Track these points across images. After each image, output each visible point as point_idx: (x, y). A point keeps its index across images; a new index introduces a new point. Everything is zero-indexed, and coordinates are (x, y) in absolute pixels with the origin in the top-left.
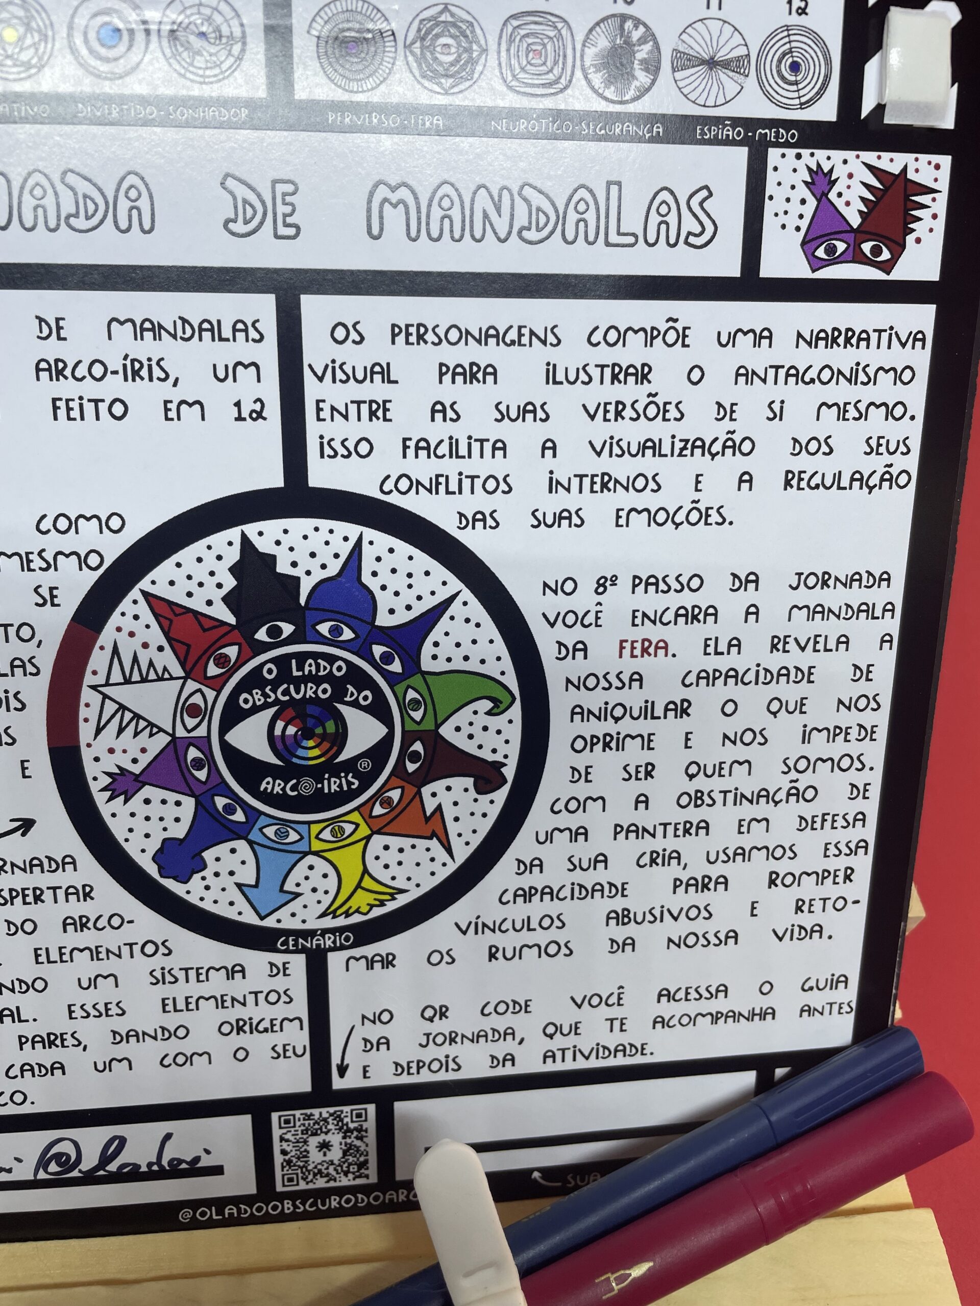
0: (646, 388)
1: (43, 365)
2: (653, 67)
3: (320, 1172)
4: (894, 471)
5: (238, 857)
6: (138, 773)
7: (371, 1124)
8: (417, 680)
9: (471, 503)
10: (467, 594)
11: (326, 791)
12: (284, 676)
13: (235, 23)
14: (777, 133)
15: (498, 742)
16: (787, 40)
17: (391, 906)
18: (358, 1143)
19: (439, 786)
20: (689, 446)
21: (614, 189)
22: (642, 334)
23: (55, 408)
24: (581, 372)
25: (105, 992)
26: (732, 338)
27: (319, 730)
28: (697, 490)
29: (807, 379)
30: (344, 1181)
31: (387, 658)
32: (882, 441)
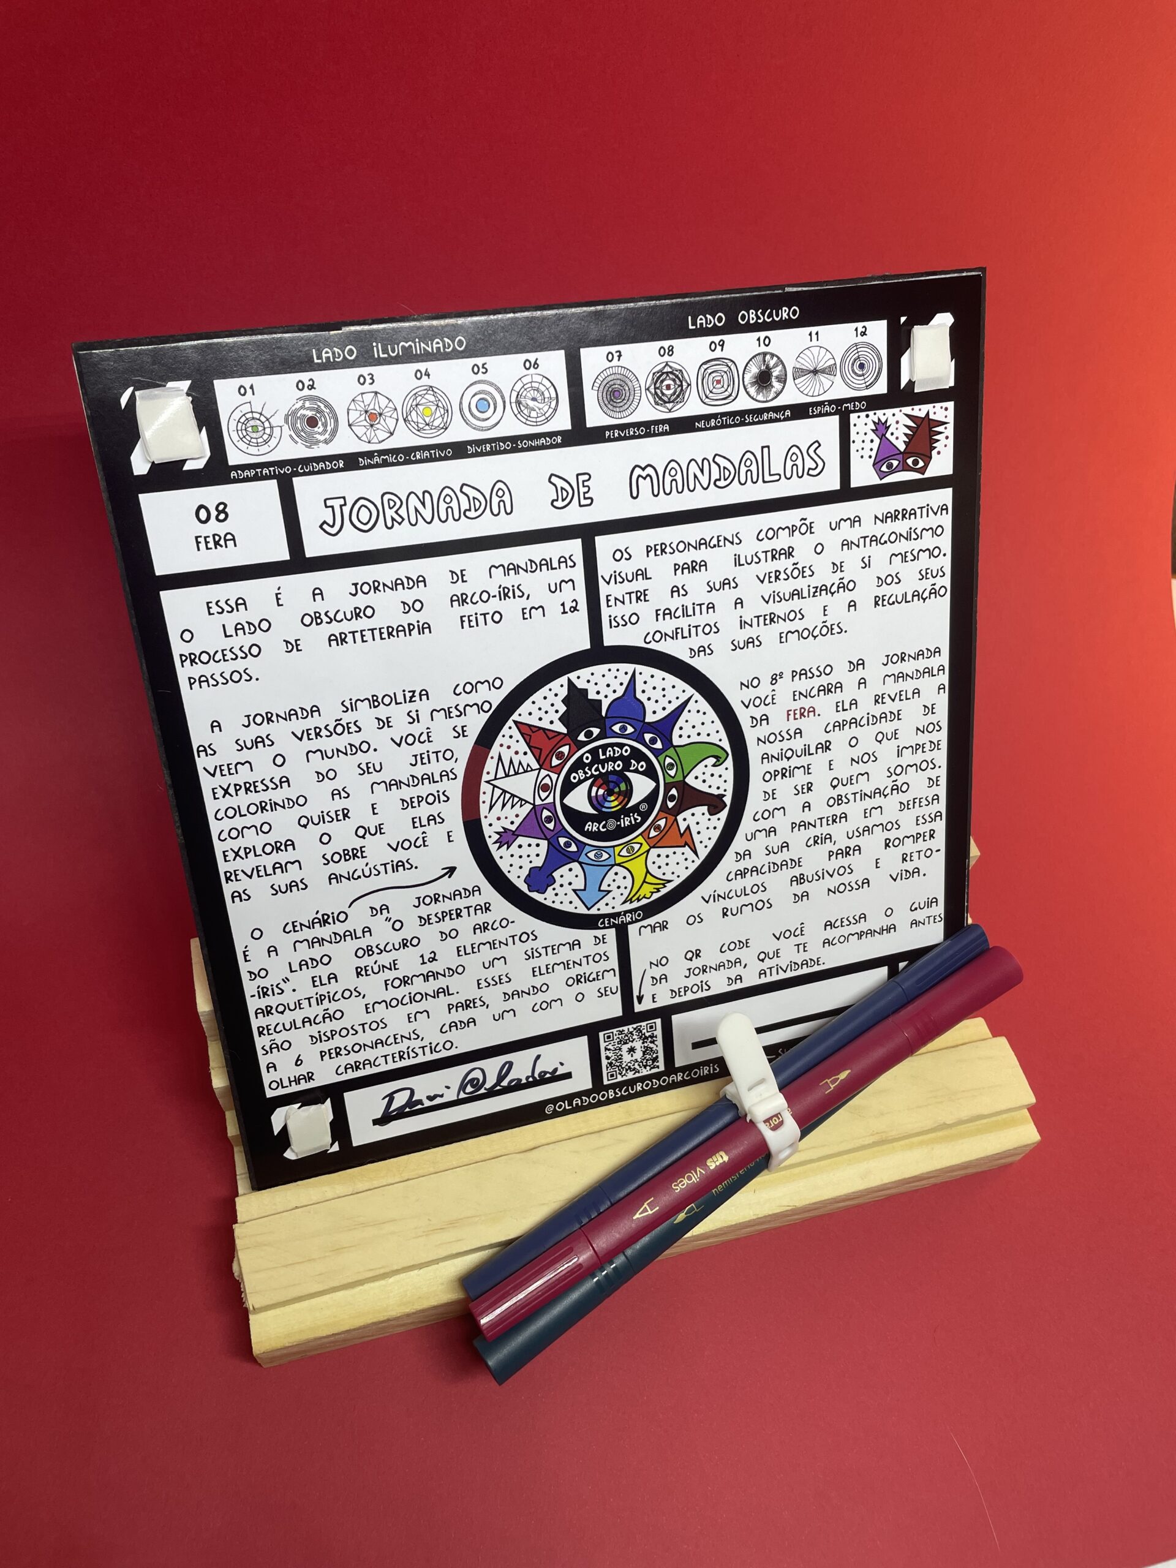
0: (792, 560)
1: (455, 598)
2: (783, 380)
3: (630, 1067)
4: (937, 587)
5: (574, 873)
6: (514, 830)
7: (659, 1033)
8: (671, 752)
9: (695, 642)
10: (697, 696)
11: (623, 826)
12: (596, 760)
13: (552, 390)
14: (854, 405)
15: (719, 782)
16: (856, 351)
17: (664, 891)
18: (651, 1045)
19: (687, 814)
20: (818, 590)
21: (766, 450)
22: (787, 530)
23: (462, 622)
24: (754, 557)
25: (499, 968)
26: (838, 524)
27: (617, 790)
28: (825, 615)
29: (882, 541)
30: (645, 1072)
31: (653, 741)
32: (929, 571)
